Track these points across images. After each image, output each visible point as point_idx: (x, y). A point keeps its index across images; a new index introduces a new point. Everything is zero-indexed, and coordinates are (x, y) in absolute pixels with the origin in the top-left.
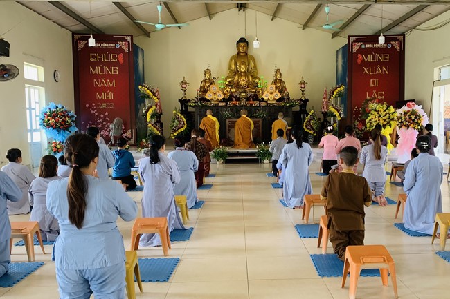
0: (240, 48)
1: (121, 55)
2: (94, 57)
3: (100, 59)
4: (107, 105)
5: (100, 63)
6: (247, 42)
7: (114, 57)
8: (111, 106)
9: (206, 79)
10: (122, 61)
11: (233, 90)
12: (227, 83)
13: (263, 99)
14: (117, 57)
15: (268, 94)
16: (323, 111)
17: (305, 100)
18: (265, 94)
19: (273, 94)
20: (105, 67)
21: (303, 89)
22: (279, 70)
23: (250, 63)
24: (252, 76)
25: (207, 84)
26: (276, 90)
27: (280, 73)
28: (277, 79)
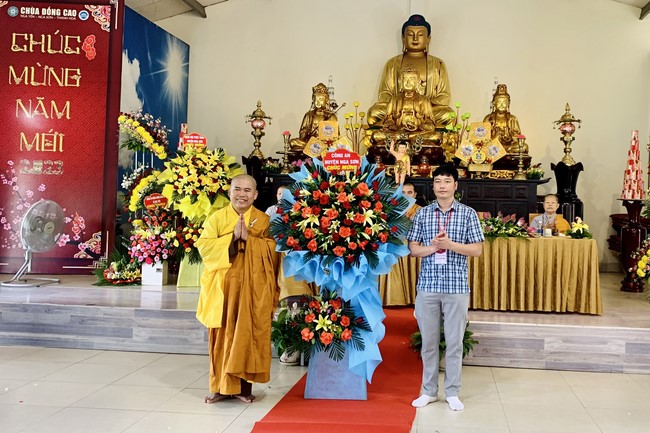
0: (411, 40)
1: (91, 39)
2: (21, 42)
3: (37, 48)
4: (45, 167)
5: (36, 57)
6: (428, 27)
7: (73, 44)
8: (55, 167)
9: (316, 109)
10: (91, 54)
12: (372, 121)
13: (457, 160)
14: (81, 44)
15: (472, 147)
16: (629, 196)
17: (572, 166)
18: (462, 146)
19: (485, 149)
20: (46, 67)
21: (568, 138)
22: (504, 87)
23: (433, 75)
24: (433, 105)
25: (316, 122)
26: (493, 137)
27: (506, 94)
28: (497, 111)
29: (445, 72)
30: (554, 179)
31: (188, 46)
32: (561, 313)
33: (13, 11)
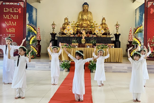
0: (84, 8)
1: (20, 9)
2: (6, 10)
3: (9, 11)
4: (11, 35)
5: (9, 13)
6: (88, 5)
7: (16, 10)
8: (13, 35)
9: (65, 23)
10: (20, 12)
11: (79, 28)
13: (95, 33)
14: (18, 10)
15: (98, 31)
16: (129, 40)
17: (118, 34)
18: (96, 30)
19: (100, 31)
20: (11, 15)
21: (117, 28)
22: (104, 18)
23: (89, 15)
24: (89, 22)
25: (65, 26)
26: (102, 28)
27: (105, 19)
28: (103, 23)
29: (92, 15)
30: (115, 37)
31: (37, 9)
32: (116, 62)
33: (4, 4)
